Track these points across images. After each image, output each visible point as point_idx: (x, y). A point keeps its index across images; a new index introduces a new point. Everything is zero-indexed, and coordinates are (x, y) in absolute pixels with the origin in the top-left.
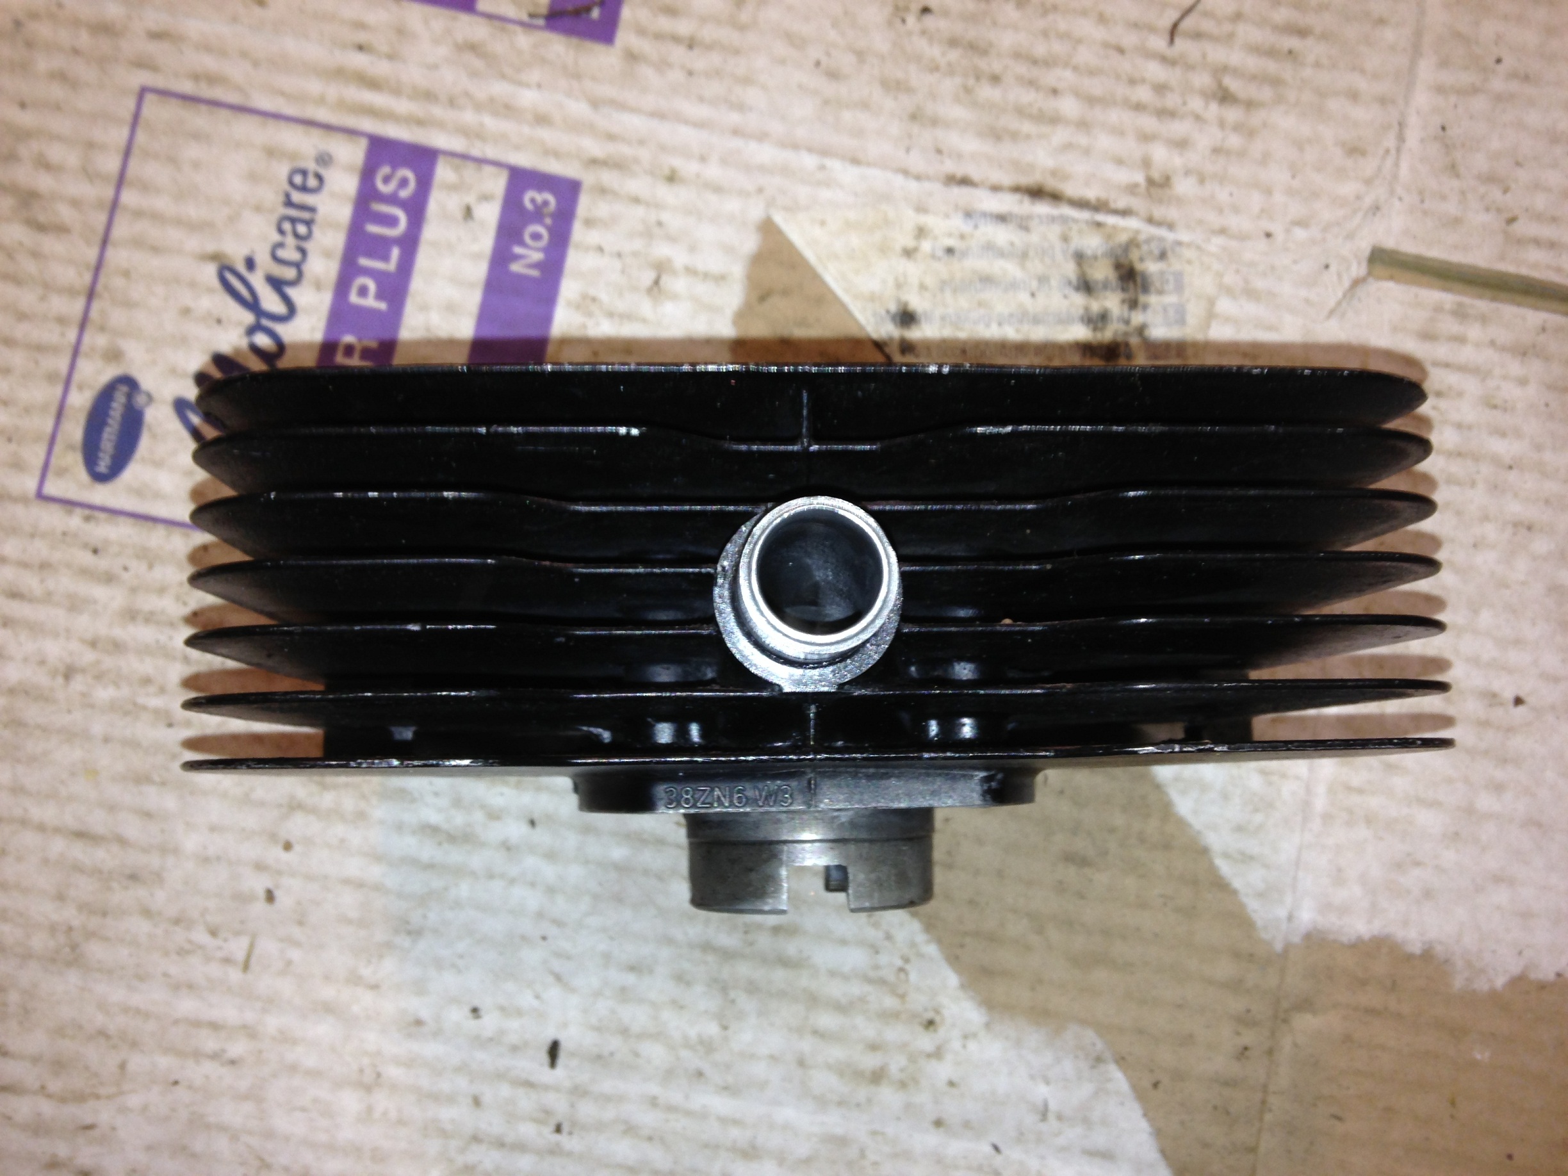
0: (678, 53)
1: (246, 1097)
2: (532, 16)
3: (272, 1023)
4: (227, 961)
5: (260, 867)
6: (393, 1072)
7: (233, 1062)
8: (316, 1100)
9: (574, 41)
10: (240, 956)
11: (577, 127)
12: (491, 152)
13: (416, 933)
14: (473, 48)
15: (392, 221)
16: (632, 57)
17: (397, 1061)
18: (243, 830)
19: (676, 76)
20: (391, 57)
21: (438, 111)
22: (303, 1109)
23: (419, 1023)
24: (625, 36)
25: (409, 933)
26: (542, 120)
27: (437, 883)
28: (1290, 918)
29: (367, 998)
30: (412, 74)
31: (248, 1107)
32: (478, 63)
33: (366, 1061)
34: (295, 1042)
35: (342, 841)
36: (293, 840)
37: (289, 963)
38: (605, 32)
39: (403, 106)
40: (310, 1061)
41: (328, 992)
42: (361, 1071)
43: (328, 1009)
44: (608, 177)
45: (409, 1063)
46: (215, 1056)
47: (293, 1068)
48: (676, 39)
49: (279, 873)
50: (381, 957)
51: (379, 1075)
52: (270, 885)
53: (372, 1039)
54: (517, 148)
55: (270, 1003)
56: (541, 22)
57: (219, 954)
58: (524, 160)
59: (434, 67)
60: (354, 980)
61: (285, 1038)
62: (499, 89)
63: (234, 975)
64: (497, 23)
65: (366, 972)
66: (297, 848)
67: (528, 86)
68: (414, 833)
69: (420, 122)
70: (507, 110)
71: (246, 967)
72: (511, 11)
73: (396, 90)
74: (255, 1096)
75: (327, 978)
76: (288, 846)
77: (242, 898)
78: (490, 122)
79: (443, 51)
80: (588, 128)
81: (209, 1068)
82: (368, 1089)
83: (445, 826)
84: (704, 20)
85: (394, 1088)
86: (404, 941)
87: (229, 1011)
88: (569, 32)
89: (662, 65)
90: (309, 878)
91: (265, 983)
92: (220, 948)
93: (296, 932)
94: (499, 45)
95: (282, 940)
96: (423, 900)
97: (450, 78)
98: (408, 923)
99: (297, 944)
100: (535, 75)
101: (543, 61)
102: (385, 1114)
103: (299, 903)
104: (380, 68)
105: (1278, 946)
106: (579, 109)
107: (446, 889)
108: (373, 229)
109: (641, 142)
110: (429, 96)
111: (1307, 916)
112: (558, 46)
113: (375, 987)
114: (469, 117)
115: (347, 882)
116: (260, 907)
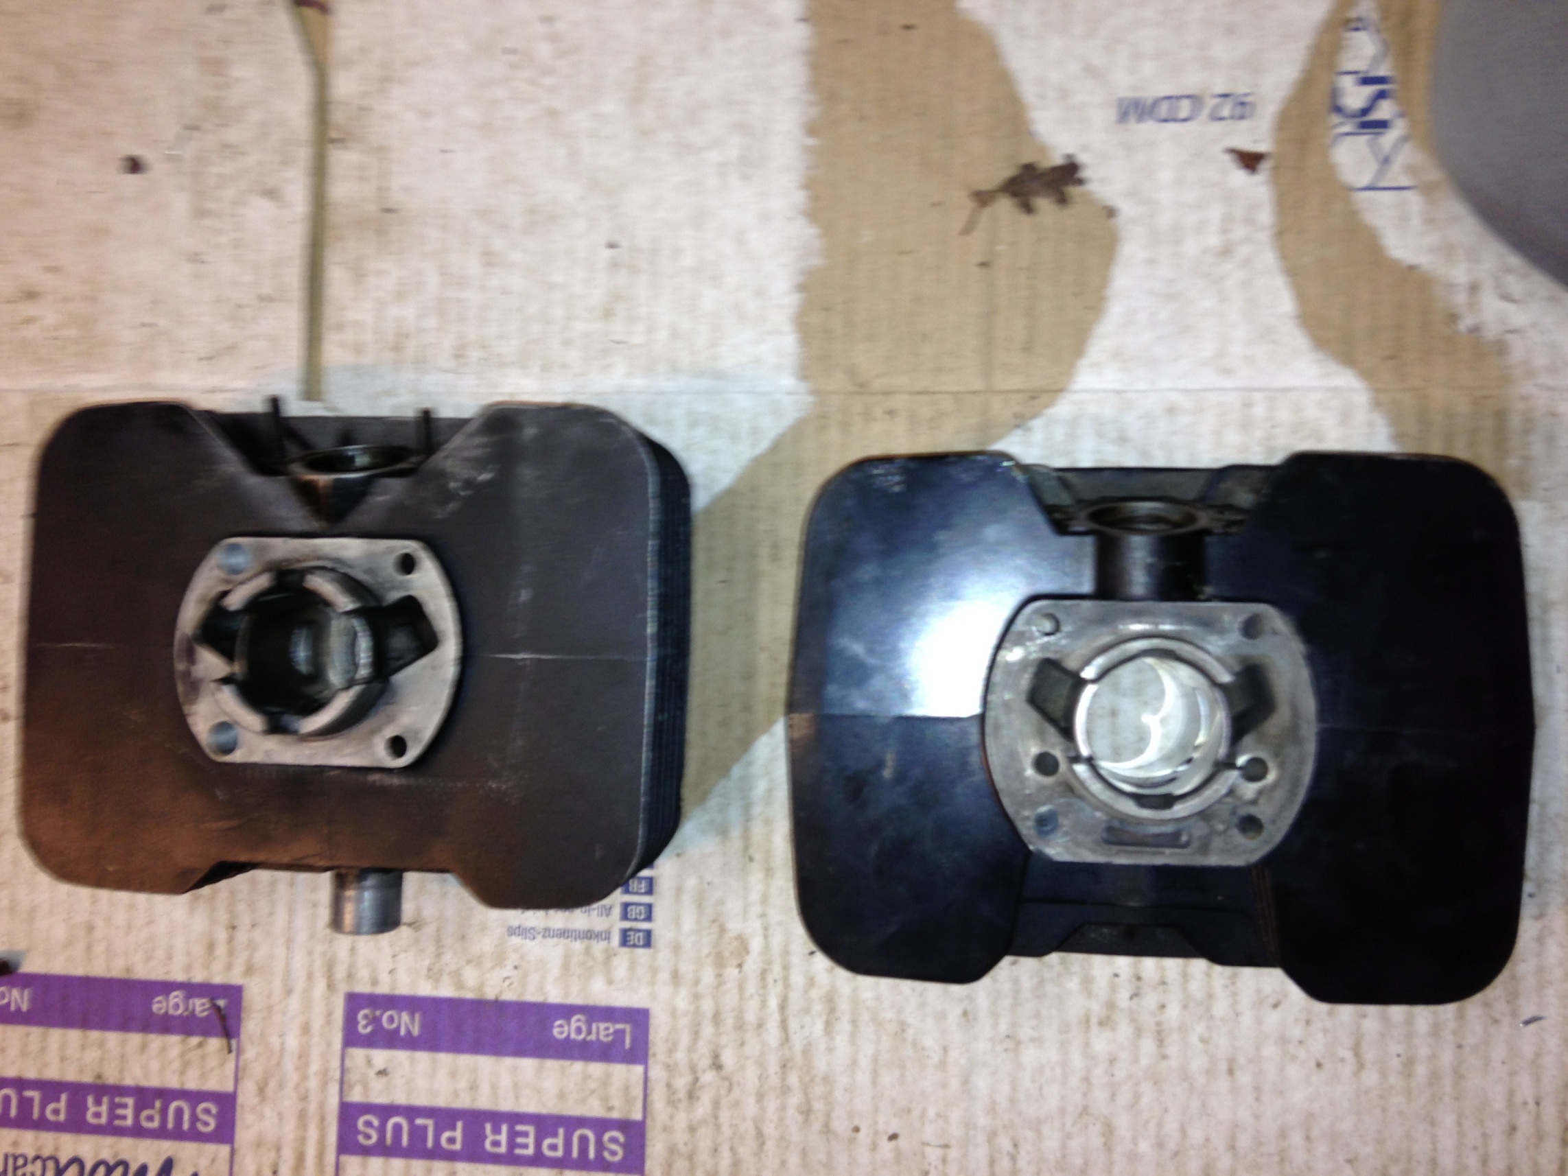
0: (242, 936)
1: (1038, 1132)
2: (230, 1051)
3: (983, 1121)
4: (944, 1161)
5: (874, 1147)
6: (1003, 1027)
7: (1015, 1145)
8: (1033, 1081)
9: (243, 1015)
10: (939, 1152)
11: (307, 1002)
12: (335, 1063)
13: (903, 1026)
14: (261, 1090)
15: (397, 1128)
16: (249, 970)
17: (996, 1025)
18: (849, 1164)
19: (258, 935)
20: (279, 1149)
21: (313, 1107)
22: (1041, 1089)
23: (965, 1014)
24: (235, 978)
25: (903, 1031)
26: (306, 1029)
27: (865, 1017)
28: (790, 393)
29: (954, 1054)
30: (289, 1129)
31: (1045, 1130)
32: (272, 1084)
33: (999, 1048)
34: (994, 1103)
35: (846, 1090)
36: (852, 1126)
37: (938, 1115)
38: (234, 993)
39: (313, 1134)
40: (1005, 1088)
41: (955, 1083)
42: (1006, 1050)
43: (966, 1082)
44: (340, 973)
45: (995, 1015)
46: (1013, 1159)
47: (1012, 1101)
48: (231, 940)
49: (876, 1133)
50: (923, 1049)
51: (1008, 1036)
52: (886, 1138)
53: (982, 1046)
54: (329, 1045)
55: (968, 1125)
56: (234, 1042)
57: (940, 1167)
58: (337, 1038)
59: (281, 1116)
60: (942, 1065)
61: (992, 1109)
62: (289, 1065)
63: (953, 1154)
64: (240, 1075)
65: (936, 1058)
66: (856, 1123)
67: (283, 1044)
68: (832, 1039)
69: (322, 1119)
70: (303, 1056)
71: (946, 1146)
72: (231, 1065)
73: (303, 1140)
74: (1036, 1126)
75: (944, 1086)
76: (856, 1129)
77: (898, 1156)
78: (315, 1067)
79: (268, 1111)
80: (307, 991)
81: (1022, 1163)
82: (1019, 1043)
83: (824, 1017)
84: (213, 922)
85: (1014, 1024)
86: (910, 1033)
87: (980, 1154)
88: (239, 1020)
89: (252, 946)
90: (876, 1110)
91: (956, 1131)
92: (936, 1168)
93: (916, 1113)
94: (257, 1070)
95: (924, 1124)
96: (878, 1023)
97: (289, 1102)
98: (896, 1033)
99: (923, 1114)
100: (275, 1040)
101: (262, 1035)
102: (1033, 1028)
103: (895, 1115)
104: (288, 1154)
105: (810, 399)
106: (294, 1003)
107: (868, 1009)
108: (405, 1141)
109: (310, 953)
110: (302, 1116)
111: (788, 381)
112: (250, 1026)
113: (945, 1050)
114: (313, 1084)
115: (874, 1083)
116: (902, 1143)
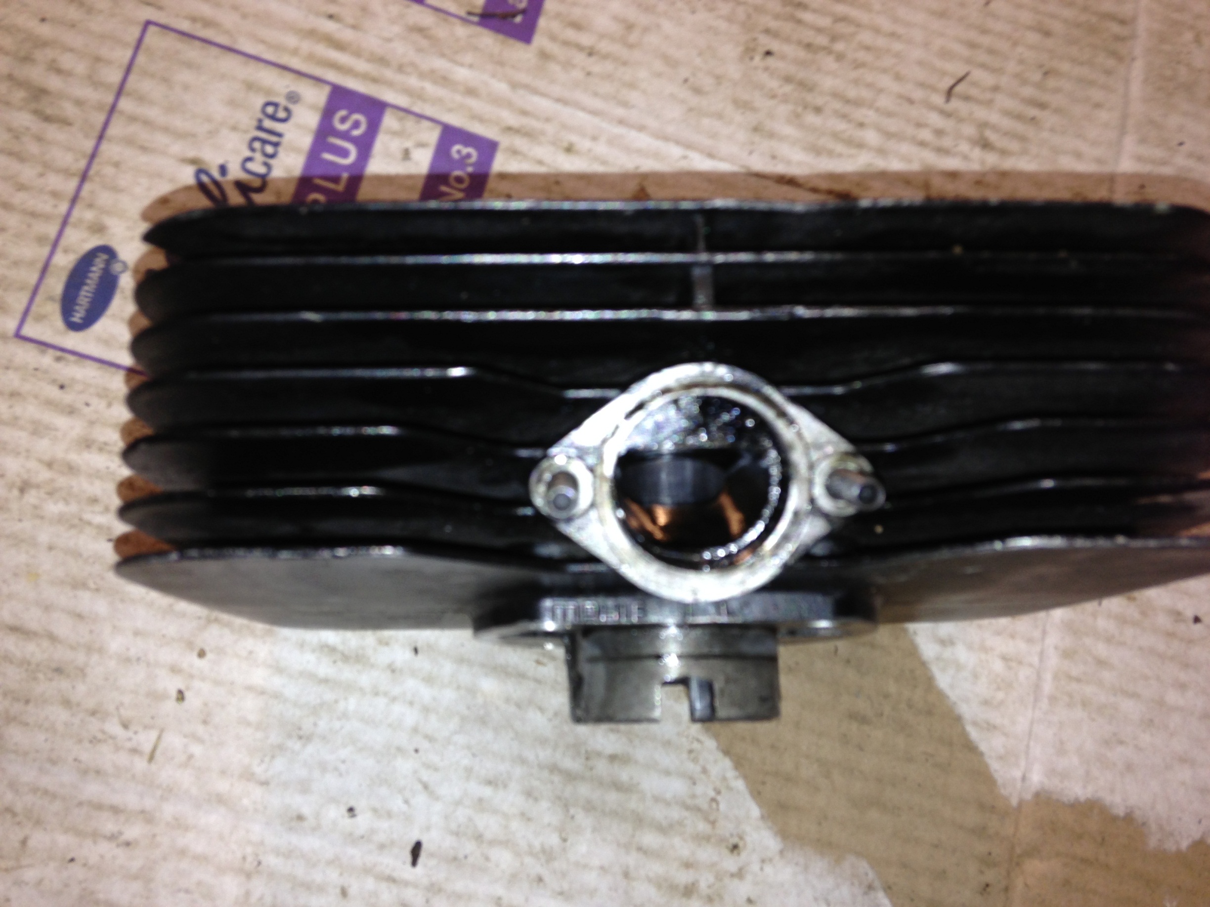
0: (580, 58)
1: (136, 877)
2: (470, 13)
3: (169, 810)
4: (135, 751)
5: (175, 670)
6: (272, 861)
7: (128, 844)
8: (199, 883)
9: (501, 37)
10: (147, 748)
11: (497, 101)
12: (429, 111)
13: (305, 738)
14: (420, 30)
16: (544, 56)
17: (277, 852)
18: (164, 636)
19: (577, 74)
20: (354, 27)
21: (389, 74)
22: (187, 891)
23: (300, 818)
24: (539, 40)
25: (300, 738)
26: (471, 92)
27: (329, 696)
28: (1024, 778)
29: (257, 792)
30: (371, 42)
31: (136, 886)
32: (424, 43)
33: (249, 850)
34: (187, 828)
35: (251, 652)
36: (207, 649)
37: (191, 757)
38: (525, 34)
39: (361, 66)
40: (199, 846)
41: (222, 786)
42: (244, 858)
43: (220, 800)
44: (519, 143)
45: (289, 854)
46: (112, 838)
47: (183, 853)
48: (580, 48)
49: (191, 676)
50: (273, 757)
51: (259, 863)
52: (183, 688)
53: (256, 830)
54: (450, 110)
55: (169, 792)
56: (476, 19)
57: (129, 745)
58: (455, 120)
59: (389, 40)
60: (248, 775)
61: (179, 825)
62: (440, 64)
63: (140, 765)
64: (442, 15)
65: (258, 770)
66: (209, 656)
67: (462, 65)
68: (313, 651)
69: (375, 80)
70: (444, 80)
71: (151, 758)
72: (453, 8)
73: (358, 53)
74: (144, 876)
75: (223, 773)
76: (202, 654)
77: (157, 697)
78: (429, 88)
79: (396, 29)
80: (509, 104)
81: (104, 847)
82: (248, 876)
83: (340, 647)
84: (602, 36)
85: (271, 875)
86: (297, 745)
87: (131, 799)
88: (498, 30)
89: (568, 65)
90: (217, 683)
91: (166, 774)
92: (130, 739)
93: (200, 730)
94: (442, 31)
95: (185, 736)
96: (315, 710)
97: (401, 50)
98: (300, 729)
99: (199, 740)
100: (468, 58)
101: (476, 49)
102: (261, 898)
103: (206, 704)
104: (347, 35)
105: (1014, 802)
106: (501, 87)
107: (336, 702)
109: (548, 120)
110: (382, 61)
111: (1037, 778)
112: (488, 39)
113: (265, 783)
114: (413, 81)
115: (250, 688)
116: (170, 705)
